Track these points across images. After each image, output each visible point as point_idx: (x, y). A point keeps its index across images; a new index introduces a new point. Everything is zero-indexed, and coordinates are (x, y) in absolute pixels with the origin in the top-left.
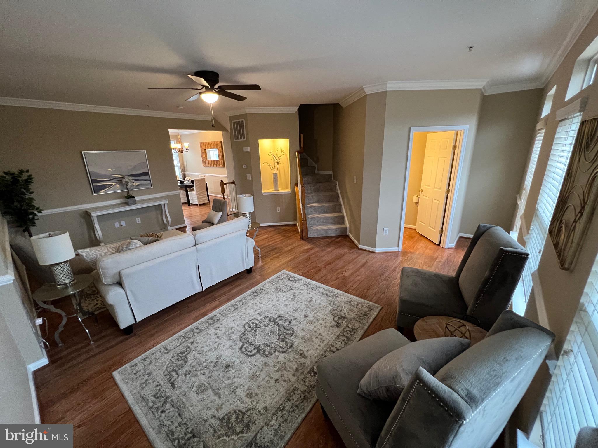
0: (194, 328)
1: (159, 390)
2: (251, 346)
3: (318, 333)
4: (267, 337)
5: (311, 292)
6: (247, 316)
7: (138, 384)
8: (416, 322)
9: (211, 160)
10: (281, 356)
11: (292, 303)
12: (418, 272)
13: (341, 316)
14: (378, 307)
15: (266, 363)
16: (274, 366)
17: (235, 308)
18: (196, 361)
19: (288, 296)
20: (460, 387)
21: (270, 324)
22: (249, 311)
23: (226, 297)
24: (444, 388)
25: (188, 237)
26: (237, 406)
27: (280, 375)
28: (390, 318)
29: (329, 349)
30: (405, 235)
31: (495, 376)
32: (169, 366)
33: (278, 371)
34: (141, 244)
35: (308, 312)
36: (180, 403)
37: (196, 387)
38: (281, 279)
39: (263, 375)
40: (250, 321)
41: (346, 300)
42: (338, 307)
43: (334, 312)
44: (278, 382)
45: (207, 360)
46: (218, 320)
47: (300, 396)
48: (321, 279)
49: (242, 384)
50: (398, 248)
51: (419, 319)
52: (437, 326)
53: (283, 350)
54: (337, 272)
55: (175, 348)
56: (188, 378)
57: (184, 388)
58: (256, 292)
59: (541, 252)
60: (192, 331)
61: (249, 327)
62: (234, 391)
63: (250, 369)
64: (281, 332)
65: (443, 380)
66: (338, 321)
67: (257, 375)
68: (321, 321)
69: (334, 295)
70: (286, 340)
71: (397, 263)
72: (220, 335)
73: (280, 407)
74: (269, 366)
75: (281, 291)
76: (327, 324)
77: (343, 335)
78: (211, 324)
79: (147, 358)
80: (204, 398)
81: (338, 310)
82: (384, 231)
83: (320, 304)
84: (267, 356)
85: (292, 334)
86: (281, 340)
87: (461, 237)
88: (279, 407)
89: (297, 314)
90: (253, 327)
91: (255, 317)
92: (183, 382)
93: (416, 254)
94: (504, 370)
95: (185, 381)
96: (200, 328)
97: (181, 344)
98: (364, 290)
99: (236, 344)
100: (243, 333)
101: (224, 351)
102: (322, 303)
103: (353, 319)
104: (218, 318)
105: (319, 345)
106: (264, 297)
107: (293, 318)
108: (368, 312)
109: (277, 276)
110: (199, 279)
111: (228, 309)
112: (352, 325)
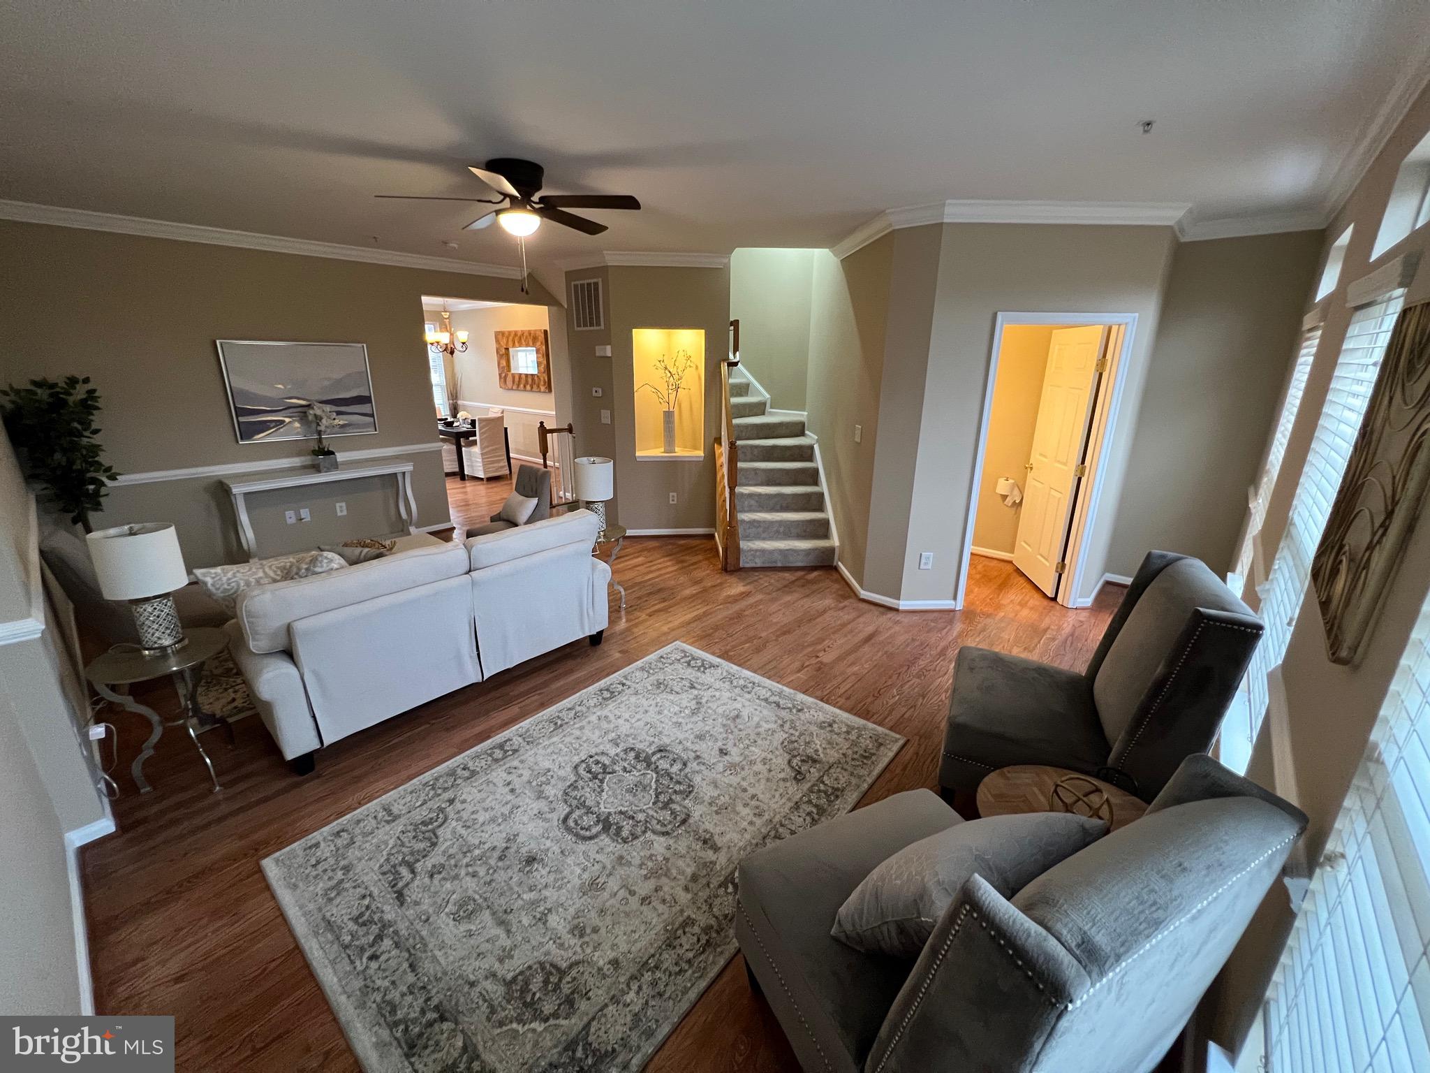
0: (457, 767)
1: (368, 907)
2: (590, 815)
3: (749, 792)
4: (629, 797)
5: (740, 696)
6: (585, 745)
7: (319, 890)
8: (984, 777)
9: (520, 375)
10: (660, 845)
11: (693, 720)
12: (997, 662)
13: (808, 757)
14: (897, 740)
15: (621, 858)
16: (640, 866)
17: (557, 725)
18: (457, 844)
19: (685, 703)
20: (1066, 925)
21: (638, 767)
22: (590, 734)
23: (537, 697)
24: (1026, 925)
25: (454, 551)
26: (547, 953)
27: (654, 887)
28: (925, 767)
29: (772, 833)
30: (973, 572)
31: (1151, 906)
32: (393, 851)
33: (650, 878)
34: (342, 561)
35: (730, 743)
36: (414, 938)
37: (455, 904)
38: (670, 661)
39: (613, 884)
40: (591, 757)
41: (821, 718)
42: (801, 734)
43: (791, 746)
44: (647, 902)
45: (484, 843)
46: (515, 751)
47: (699, 940)
48: (765, 665)
49: (562, 904)
50: (953, 602)
51: (993, 771)
52: (1035, 789)
53: (664, 829)
54: (805, 652)
55: (410, 812)
56: (436, 882)
57: (426, 905)
58: (607, 690)
59: (1294, 623)
60: (452, 773)
61: (587, 772)
62: (543, 919)
63: (584, 870)
64: (661, 786)
65: (1027, 909)
66: (800, 768)
67: (600, 885)
68: (759, 767)
69: (794, 707)
70: (673, 806)
71: (950, 638)
72: (517, 787)
73: (650, 961)
74: (629, 864)
75: (668, 690)
76: (772, 773)
77: (810, 802)
78: (496, 761)
79: (343, 831)
80: (471, 930)
81: (801, 742)
82: (923, 561)
83: (758, 726)
84: (625, 841)
85: (687, 794)
86: (660, 805)
87: (1108, 583)
88: (646, 962)
89: (702, 747)
90: (597, 771)
91: (601, 747)
92: (424, 891)
93: (998, 618)
95: (429, 890)
96: (472, 768)
97: (425, 803)
98: (867, 697)
99: (553, 810)
100: (572, 785)
101: (524, 824)
102: (763, 723)
103: (835, 766)
104: (515, 747)
105: (751, 823)
106: (627, 702)
107: (693, 754)
108: (872, 751)
109: (661, 654)
110: (475, 652)
111: (540, 727)
112: (832, 780)
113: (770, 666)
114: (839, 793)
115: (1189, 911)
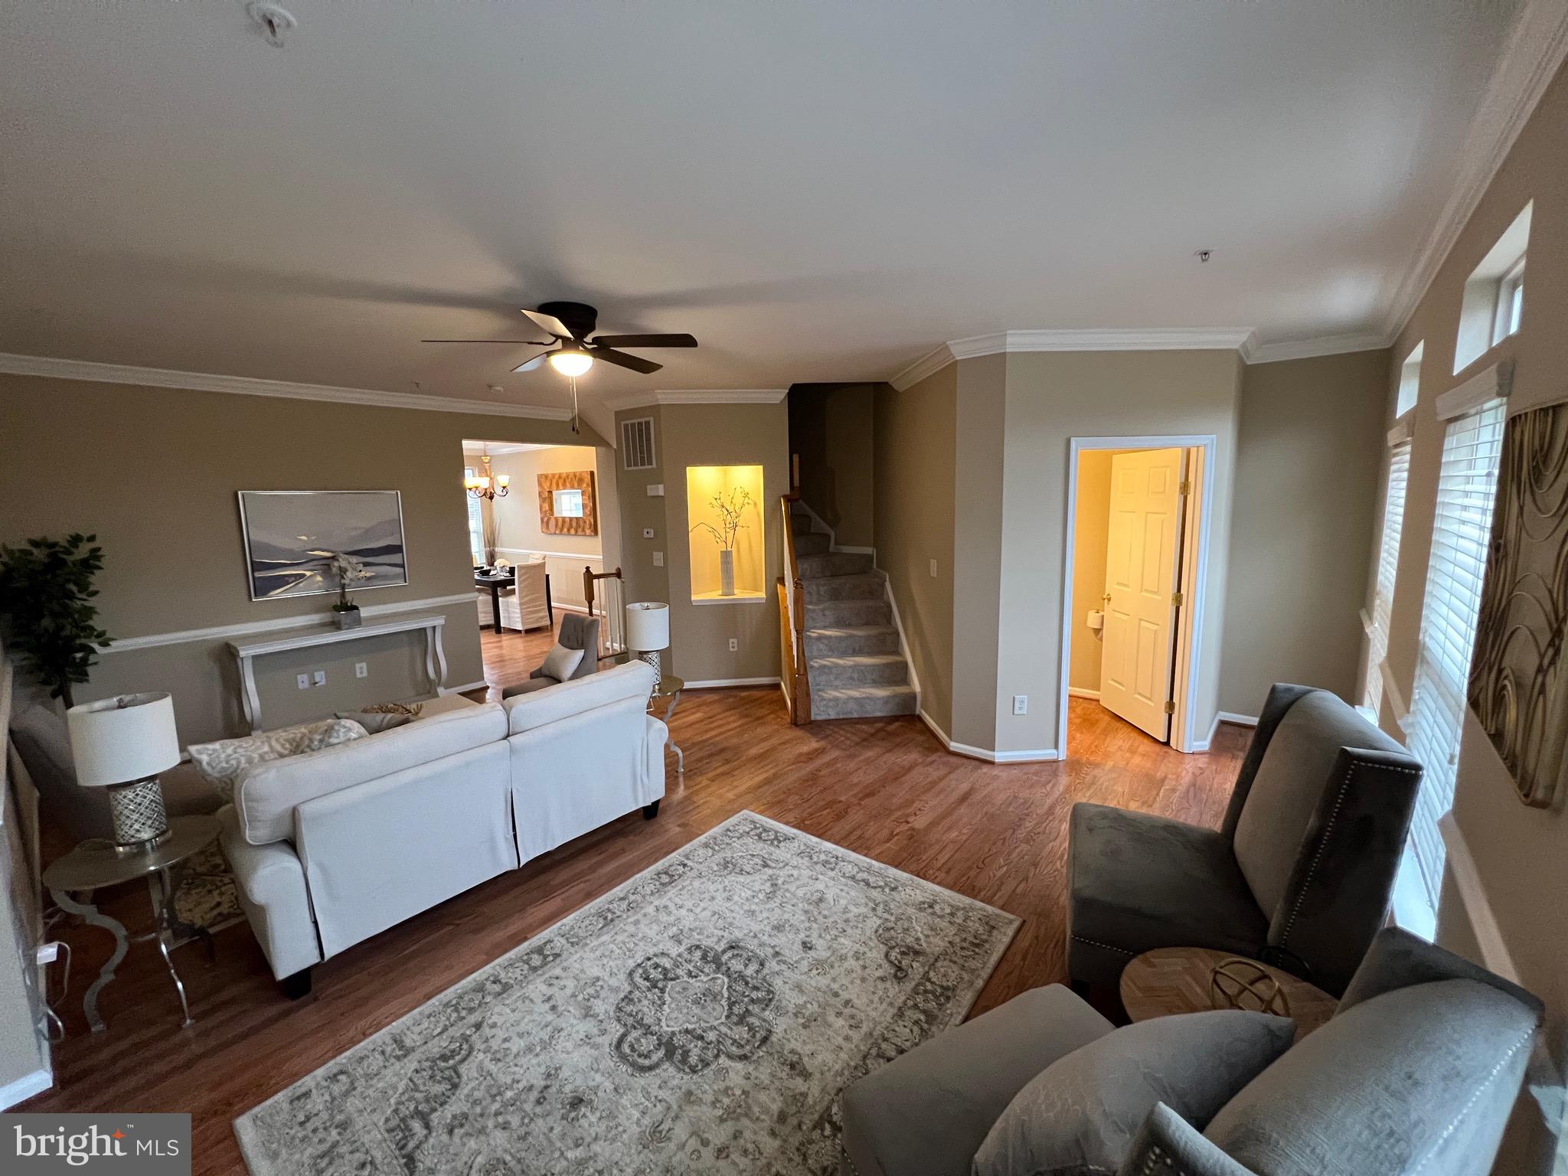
0: (487, 980)
2: (649, 1036)
3: (842, 997)
4: (696, 1010)
5: (821, 874)
6: (641, 944)
7: (306, 1158)
8: (1124, 966)
9: (564, 519)
10: (736, 1072)
11: (767, 906)
12: (1118, 819)
13: (909, 948)
14: (1011, 922)
15: (689, 1093)
16: (714, 1104)
17: (607, 919)
18: (484, 1084)
19: (757, 886)
21: (706, 970)
22: (647, 930)
23: (582, 885)
24: (1238, 1173)
25: (490, 714)
27: (732, 1132)
28: (1049, 955)
29: (874, 1051)
30: (1073, 715)
31: (1388, 1136)
32: (403, 1099)
33: (726, 1120)
34: (363, 730)
35: (815, 935)
37: (479, 1171)
38: (737, 835)
39: (681, 1131)
40: (649, 959)
41: (920, 898)
42: (898, 919)
43: (887, 935)
44: (724, 1155)
45: (518, 1082)
46: (557, 956)
48: (848, 835)
49: (617, 1163)
50: (1055, 751)
51: (1133, 957)
52: (1189, 978)
53: (741, 1052)
54: (893, 817)
55: (426, 1043)
56: (457, 1139)
58: (666, 873)
59: (1456, 760)
60: (480, 988)
61: (645, 979)
63: (643, 1113)
64: (734, 994)
65: (1232, 1149)
66: (900, 962)
67: (664, 1133)
69: (886, 885)
70: (751, 1020)
71: (1057, 794)
72: (559, 1003)
74: (700, 1101)
75: (737, 870)
76: (868, 971)
77: (916, 1006)
78: (534, 969)
79: (342, 1072)
81: (899, 928)
82: (1017, 705)
83: (846, 910)
84: (694, 1070)
85: (767, 1003)
86: (735, 1019)
87: (1223, 723)
89: (781, 940)
90: (657, 977)
91: (661, 946)
92: (441, 1153)
93: (1107, 768)
94: (1414, 1117)
95: (447, 1151)
96: (503, 981)
97: (445, 1029)
98: (970, 868)
99: (603, 1032)
100: (626, 997)
101: (568, 1053)
102: (852, 908)
103: (942, 957)
104: (557, 951)
105: (847, 1038)
106: (690, 888)
107: (770, 951)
108: (984, 937)
109: (728, 826)
110: (512, 833)
111: (587, 922)
112: (940, 976)
113: (853, 837)
114: (950, 994)
115: (1435, 1141)
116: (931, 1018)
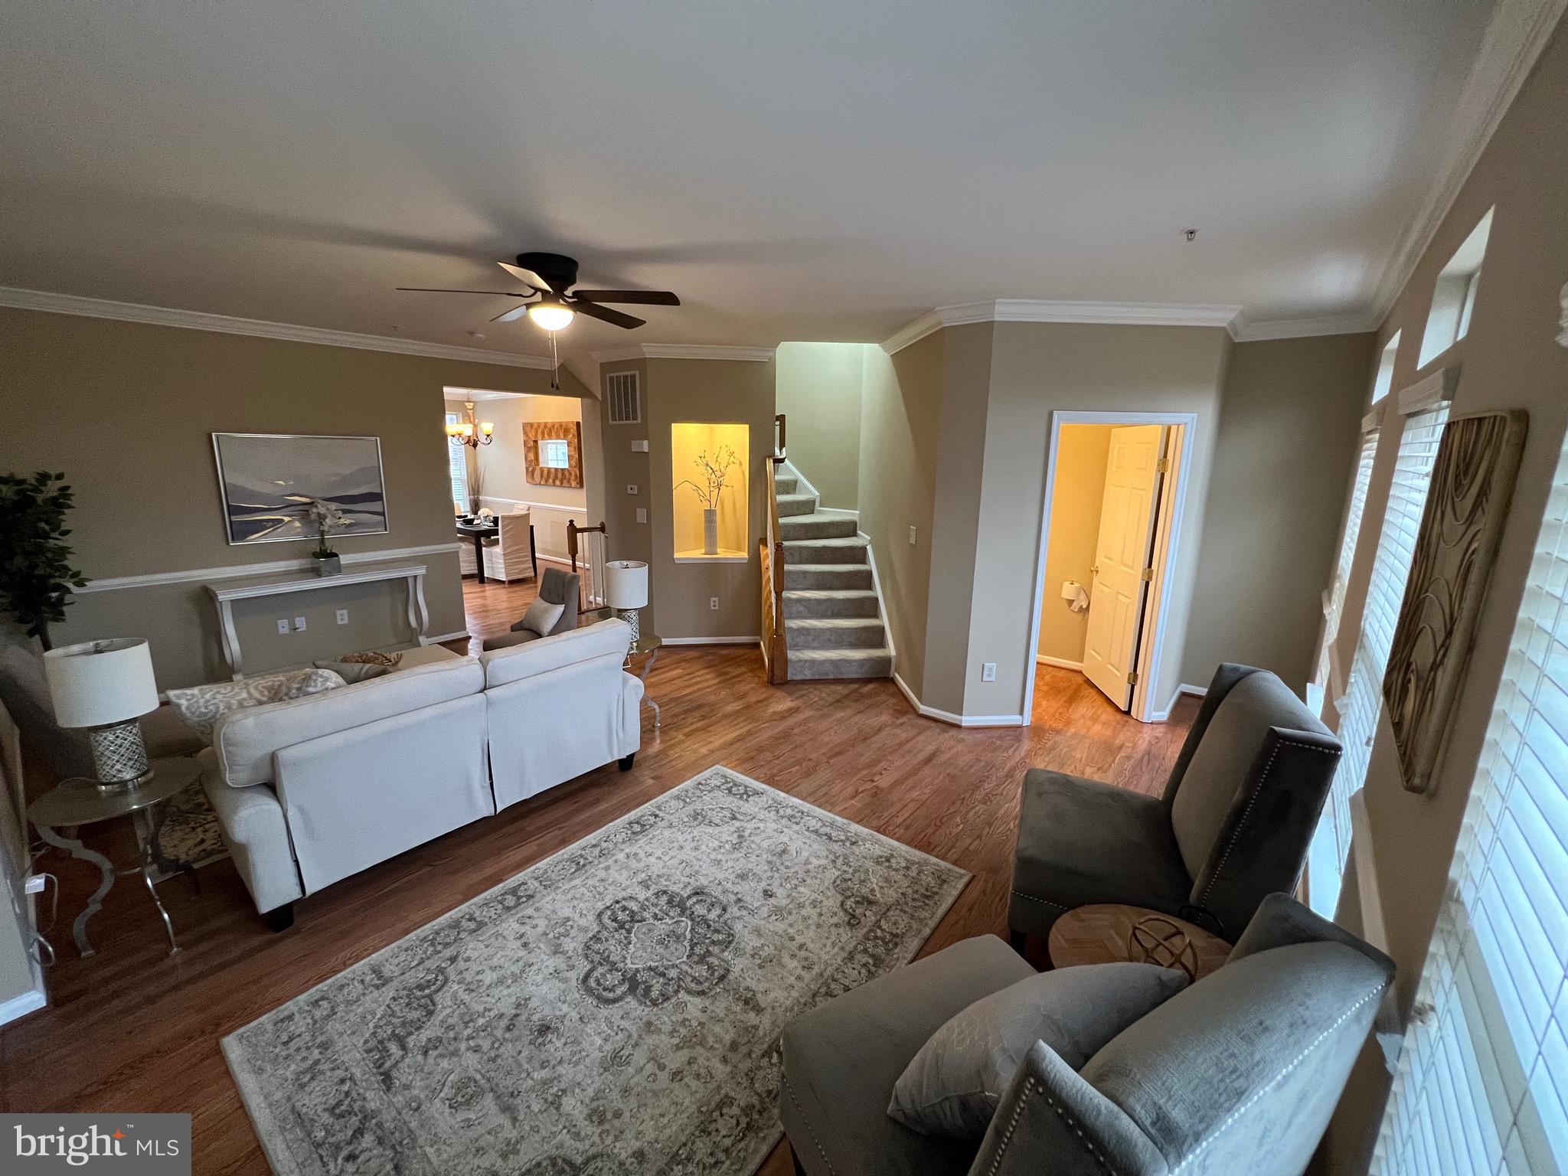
0: (462, 917)
1: (347, 1094)
2: (614, 972)
3: (797, 941)
4: (660, 950)
5: (786, 827)
6: (611, 888)
7: (289, 1075)
8: (1056, 919)
9: (549, 470)
10: (694, 1006)
11: (734, 856)
12: (1066, 785)
13: (863, 897)
14: (961, 876)
15: (649, 1024)
16: (671, 1034)
17: (579, 865)
18: (457, 1012)
19: (725, 837)
20: (1139, 1099)
21: (671, 914)
22: (616, 875)
23: (557, 832)
24: (1097, 1101)
25: (467, 668)
26: (560, 1146)
27: (687, 1058)
28: (993, 908)
29: (823, 990)
30: (1041, 683)
31: (1232, 1072)
32: (381, 1023)
33: (682, 1048)
34: (340, 680)
35: (776, 883)
36: (401, 1132)
37: (452, 1087)
38: (709, 788)
39: (639, 1057)
40: (617, 902)
41: (878, 852)
42: (855, 871)
43: (844, 885)
44: (679, 1078)
45: (490, 1010)
46: (530, 897)
47: (738, 1123)
48: (815, 792)
49: (579, 1083)
50: (1019, 717)
51: (1066, 911)
52: (1113, 932)
53: (700, 988)
54: (859, 776)
55: (404, 973)
56: (431, 1060)
57: (418, 1090)
58: (638, 823)
60: (456, 925)
61: (613, 921)
62: (556, 1103)
63: (606, 1040)
64: (697, 936)
65: (1097, 1081)
66: (854, 911)
67: (624, 1058)
68: (808, 910)
69: (847, 839)
70: (711, 960)
71: (1017, 758)
72: (531, 940)
73: (681, 1152)
74: (659, 1031)
75: (706, 822)
76: (823, 918)
77: (865, 951)
78: (508, 909)
79: (323, 998)
80: (469, 1120)
81: (856, 880)
82: (986, 672)
83: (807, 862)
84: (654, 1003)
85: (727, 944)
86: (696, 958)
87: (1184, 694)
88: (677, 1153)
89: (744, 888)
90: (624, 919)
91: (629, 891)
92: (416, 1072)
93: (1068, 734)
94: (1257, 1057)
95: (422, 1070)
96: (478, 919)
97: (421, 962)
98: (928, 826)
99: (572, 968)
100: (594, 936)
101: (537, 986)
102: (813, 860)
103: (894, 907)
104: (530, 892)
105: (799, 978)
106: (660, 837)
107: (733, 898)
108: (935, 890)
109: (699, 780)
110: (488, 782)
111: (558, 868)
112: (890, 924)
113: (821, 793)
114: (898, 940)
115: (1274, 1078)
116: (878, 961)
